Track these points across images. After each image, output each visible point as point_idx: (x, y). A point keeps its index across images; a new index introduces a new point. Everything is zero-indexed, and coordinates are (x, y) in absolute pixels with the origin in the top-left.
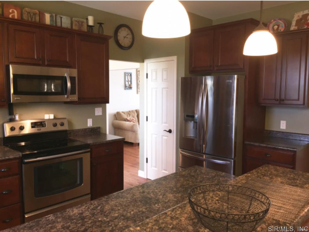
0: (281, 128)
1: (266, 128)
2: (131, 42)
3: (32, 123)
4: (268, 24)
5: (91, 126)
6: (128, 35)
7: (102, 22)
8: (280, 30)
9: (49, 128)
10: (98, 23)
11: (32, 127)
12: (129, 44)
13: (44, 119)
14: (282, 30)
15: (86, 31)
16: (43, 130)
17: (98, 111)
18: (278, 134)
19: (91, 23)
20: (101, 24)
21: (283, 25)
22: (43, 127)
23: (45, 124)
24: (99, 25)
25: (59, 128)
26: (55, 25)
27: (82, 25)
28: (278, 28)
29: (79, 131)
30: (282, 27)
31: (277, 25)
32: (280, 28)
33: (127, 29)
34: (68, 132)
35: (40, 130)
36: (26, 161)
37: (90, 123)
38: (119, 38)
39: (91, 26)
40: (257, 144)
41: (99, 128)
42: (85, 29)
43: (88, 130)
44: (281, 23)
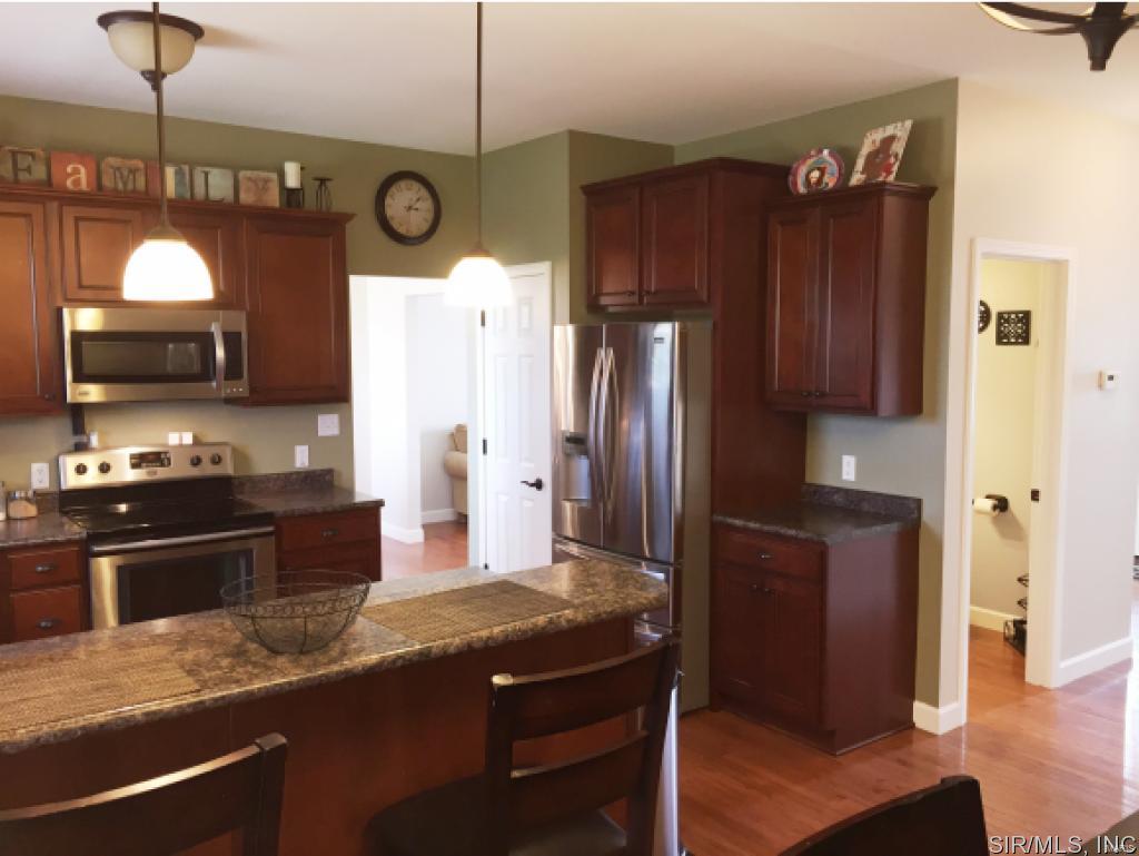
0: (845, 477)
1: (808, 479)
2: (430, 221)
3: (133, 457)
4: (795, 166)
5: (307, 464)
6: (418, 200)
7: (328, 176)
8: (827, 184)
9: (178, 470)
10: (316, 179)
11: (134, 466)
12: (425, 227)
13: (166, 445)
14: (831, 185)
15: (277, 204)
16: (162, 473)
17: (328, 424)
18: (836, 497)
19: (292, 180)
20: (323, 181)
21: (836, 168)
22: (162, 465)
23: (169, 459)
24: (317, 183)
25: (208, 470)
26: (188, 195)
27: (265, 189)
28: (820, 180)
29: (267, 478)
30: (833, 174)
31: (819, 169)
32: (826, 179)
33: (416, 186)
34: (236, 482)
35: (155, 473)
36: (96, 549)
37: (302, 458)
38: (389, 212)
39: (292, 191)
40: (738, 522)
41: (330, 472)
42: (273, 199)
43: (294, 476)
44: (830, 164)
